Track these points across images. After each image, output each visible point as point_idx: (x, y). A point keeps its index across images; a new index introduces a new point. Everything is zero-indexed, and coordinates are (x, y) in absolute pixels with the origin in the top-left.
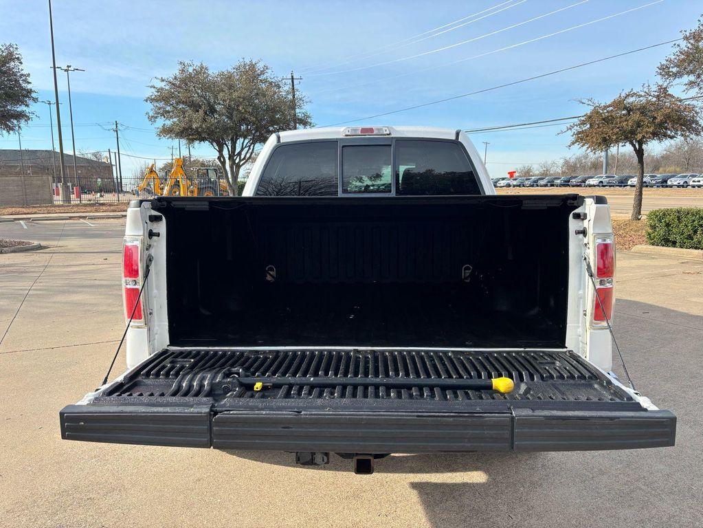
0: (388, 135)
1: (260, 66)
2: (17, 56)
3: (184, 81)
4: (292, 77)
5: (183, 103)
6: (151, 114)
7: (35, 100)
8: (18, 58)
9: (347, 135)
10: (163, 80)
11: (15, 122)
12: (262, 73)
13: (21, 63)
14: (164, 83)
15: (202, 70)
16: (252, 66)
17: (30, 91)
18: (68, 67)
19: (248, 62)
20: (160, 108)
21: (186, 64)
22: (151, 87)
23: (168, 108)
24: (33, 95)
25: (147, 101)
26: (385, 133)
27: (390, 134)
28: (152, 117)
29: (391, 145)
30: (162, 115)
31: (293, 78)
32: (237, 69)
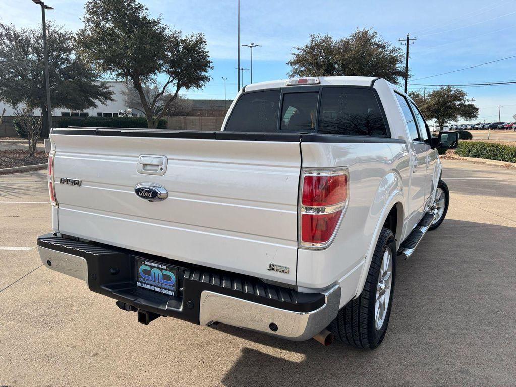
0: (318, 83)
1: (370, 33)
2: (204, 40)
3: (312, 48)
4: (408, 38)
5: (312, 64)
6: (290, 73)
7: (212, 68)
8: (205, 42)
9: (288, 85)
10: (298, 49)
11: (202, 82)
12: (372, 38)
13: (206, 45)
14: (299, 51)
15: (328, 40)
16: (365, 33)
17: (209, 62)
18: (252, 44)
19: (361, 30)
20: (296, 69)
21: (315, 36)
22: (293, 54)
23: (302, 69)
24: (211, 65)
25: (288, 64)
26: (316, 82)
27: (319, 83)
28: (291, 75)
29: (318, 92)
30: (298, 73)
31: (408, 40)
32: (354, 36)
